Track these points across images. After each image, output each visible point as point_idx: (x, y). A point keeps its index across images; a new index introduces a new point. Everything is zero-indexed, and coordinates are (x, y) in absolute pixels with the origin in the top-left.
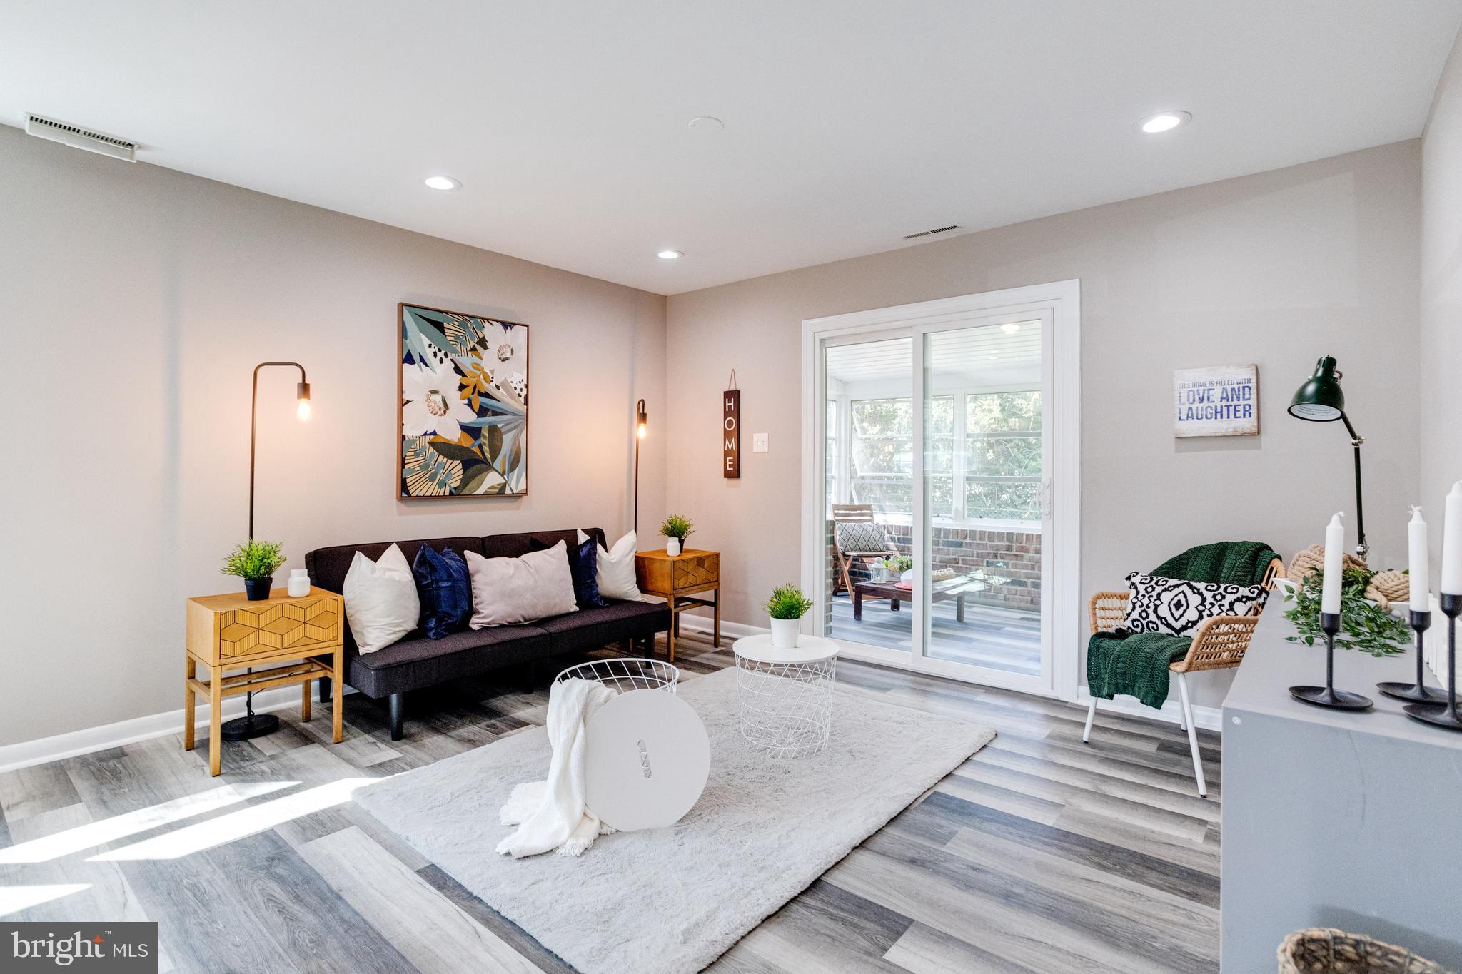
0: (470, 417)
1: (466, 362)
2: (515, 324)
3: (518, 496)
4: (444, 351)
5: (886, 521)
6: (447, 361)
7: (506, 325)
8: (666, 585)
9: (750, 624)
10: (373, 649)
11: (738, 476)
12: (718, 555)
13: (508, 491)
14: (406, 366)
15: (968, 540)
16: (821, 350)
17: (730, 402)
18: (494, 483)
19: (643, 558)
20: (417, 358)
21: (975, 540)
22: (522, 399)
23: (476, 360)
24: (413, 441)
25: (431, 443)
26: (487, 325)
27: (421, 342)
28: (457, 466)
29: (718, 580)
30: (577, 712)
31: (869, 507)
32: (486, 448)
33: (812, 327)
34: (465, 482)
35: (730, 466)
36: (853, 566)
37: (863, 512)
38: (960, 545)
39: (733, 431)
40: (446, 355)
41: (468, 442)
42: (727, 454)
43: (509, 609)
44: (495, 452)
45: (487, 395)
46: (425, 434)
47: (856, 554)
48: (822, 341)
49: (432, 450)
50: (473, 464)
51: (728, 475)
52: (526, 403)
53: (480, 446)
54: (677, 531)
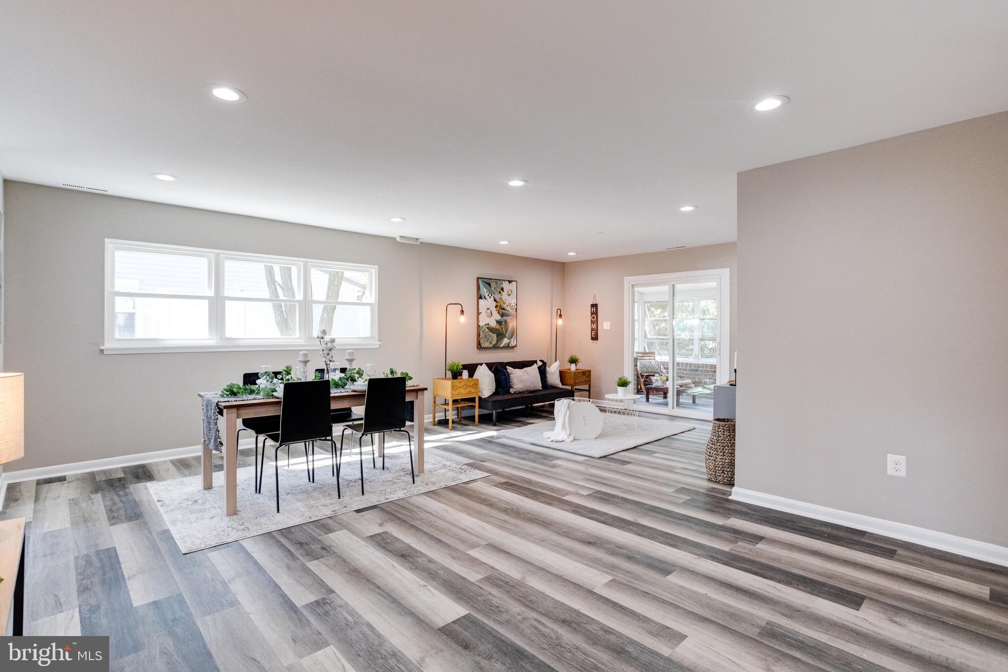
0: (499, 318)
1: (497, 297)
2: (512, 281)
3: (513, 347)
4: (491, 293)
5: (661, 360)
6: (492, 297)
7: (510, 282)
8: (572, 382)
9: (602, 400)
10: (486, 396)
11: (597, 339)
12: (590, 371)
13: (510, 345)
14: (480, 300)
15: (700, 369)
16: (632, 288)
17: (593, 308)
18: (506, 342)
19: (562, 371)
20: (483, 297)
21: (703, 368)
22: (515, 310)
23: (500, 296)
24: (482, 327)
25: (487, 328)
26: (504, 282)
27: (484, 291)
28: (495, 336)
29: (590, 381)
30: (566, 407)
31: (653, 353)
32: (504, 329)
33: (628, 280)
34: (498, 341)
35: (594, 335)
36: (645, 381)
37: (650, 355)
38: (697, 371)
39: (595, 321)
40: (491, 295)
41: (498, 327)
42: (592, 330)
43: (522, 386)
44: (506, 331)
45: (504, 309)
46: (486, 325)
47: (647, 374)
48: (632, 285)
49: (487, 330)
50: (500, 335)
51: (593, 339)
52: (516, 311)
53: (502, 328)
54: (573, 361)
